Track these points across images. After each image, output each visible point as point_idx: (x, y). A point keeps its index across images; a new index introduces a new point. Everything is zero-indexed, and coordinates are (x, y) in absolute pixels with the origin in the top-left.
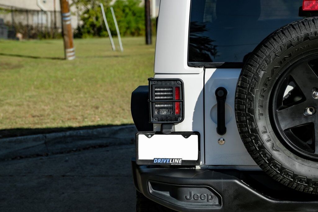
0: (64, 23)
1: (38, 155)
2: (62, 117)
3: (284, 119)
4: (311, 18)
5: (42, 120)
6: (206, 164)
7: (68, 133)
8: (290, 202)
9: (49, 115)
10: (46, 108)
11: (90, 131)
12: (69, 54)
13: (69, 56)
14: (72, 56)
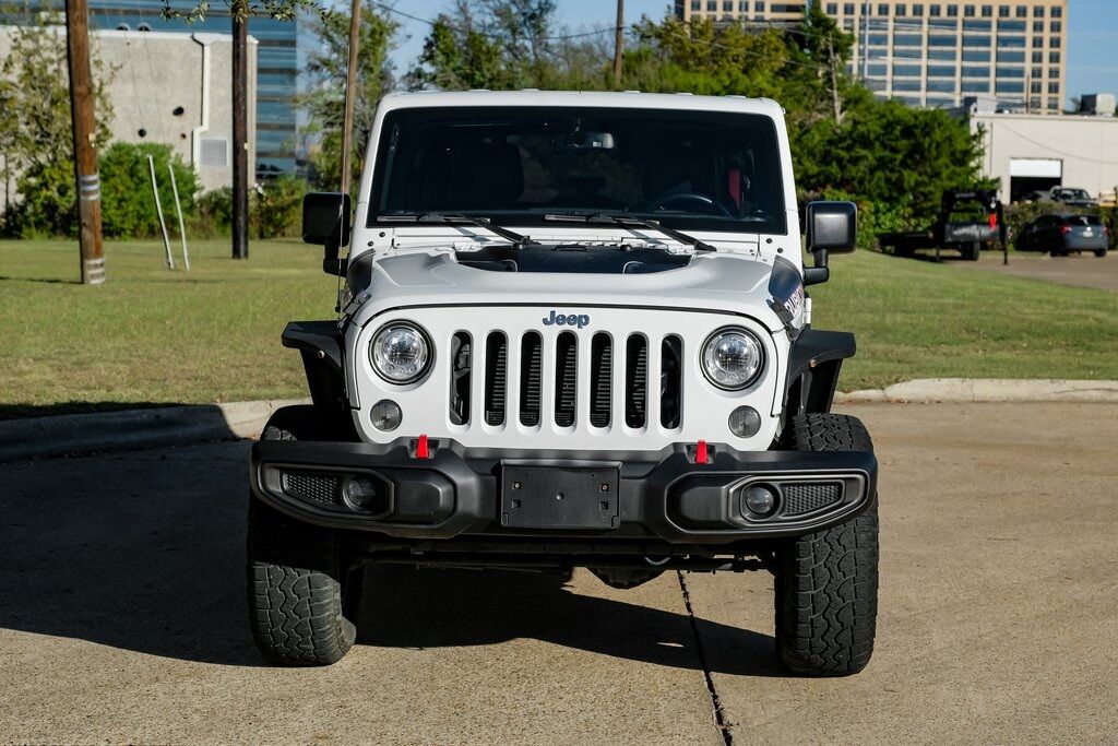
0: (82, 198)
12: (94, 272)
13: (93, 276)
14: (98, 276)
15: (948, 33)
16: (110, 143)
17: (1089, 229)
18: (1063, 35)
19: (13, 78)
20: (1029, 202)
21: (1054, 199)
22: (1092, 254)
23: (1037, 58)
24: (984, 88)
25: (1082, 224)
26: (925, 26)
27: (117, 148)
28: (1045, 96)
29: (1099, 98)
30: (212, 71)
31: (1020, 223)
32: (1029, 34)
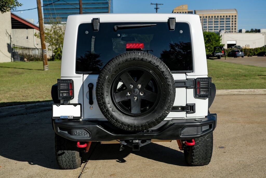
0: (43, 54)
1: (22, 114)
2: (36, 97)
3: (117, 97)
4: (129, 52)
5: (27, 98)
6: (84, 118)
7: (37, 104)
8: (121, 135)
9: (30, 95)
10: (30, 92)
11: (47, 103)
12: (46, 68)
13: (46, 69)
14: (47, 69)
15: (217, 20)
17: (241, 53)
18: (237, 20)
19: (52, 33)
20: (230, 48)
21: (235, 47)
22: (241, 57)
23: (232, 24)
24: (223, 29)
25: (239, 52)
26: (213, 19)
28: (234, 30)
29: (243, 30)
31: (228, 52)
32: (231, 20)
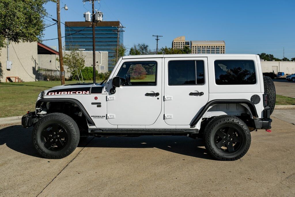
0: (61, 75)
16: (84, 67)
19: (71, 58)
26: (205, 48)
27: (86, 67)
30: (102, 56)
32: (220, 50)
